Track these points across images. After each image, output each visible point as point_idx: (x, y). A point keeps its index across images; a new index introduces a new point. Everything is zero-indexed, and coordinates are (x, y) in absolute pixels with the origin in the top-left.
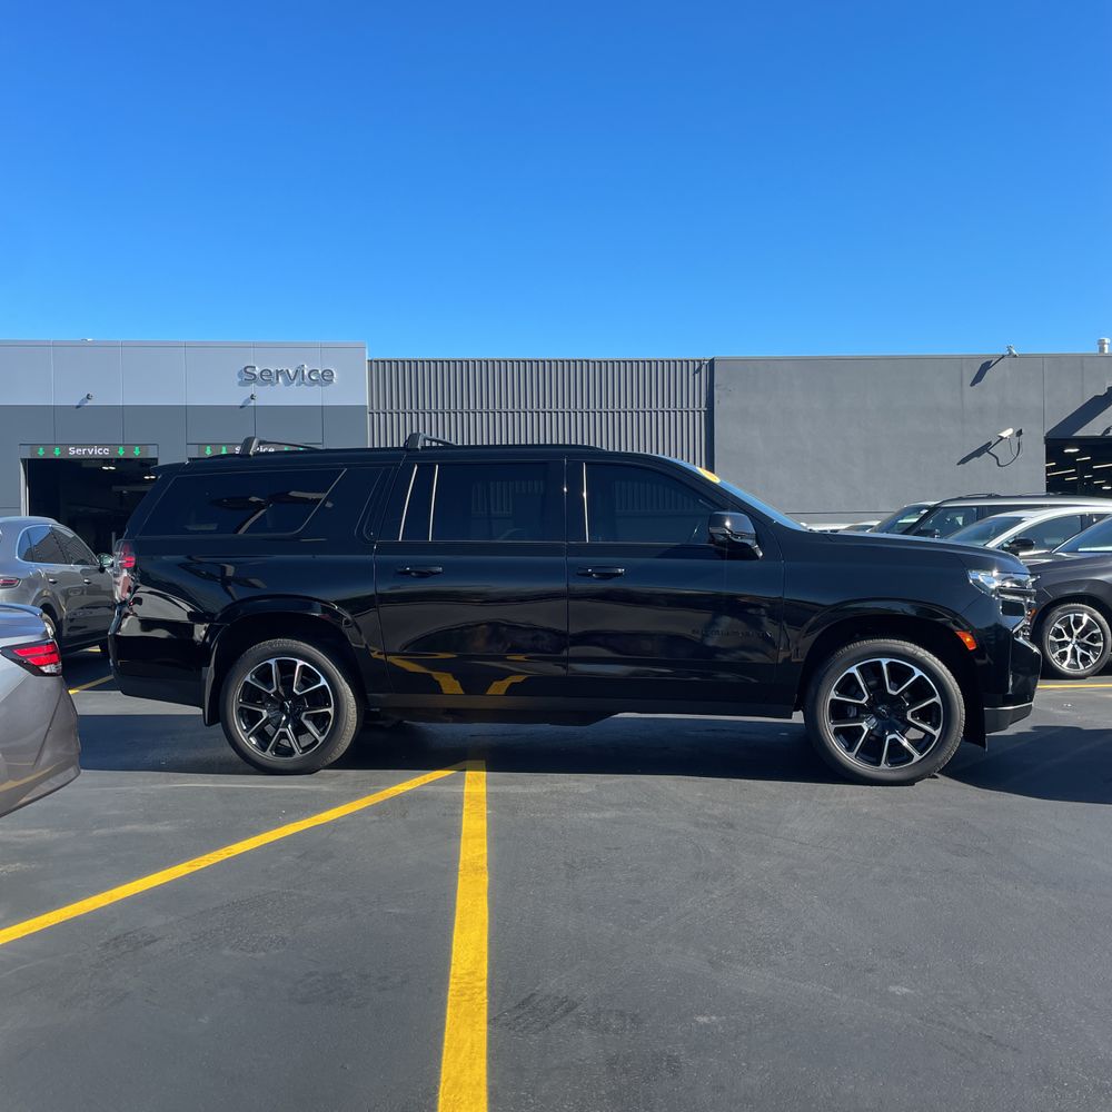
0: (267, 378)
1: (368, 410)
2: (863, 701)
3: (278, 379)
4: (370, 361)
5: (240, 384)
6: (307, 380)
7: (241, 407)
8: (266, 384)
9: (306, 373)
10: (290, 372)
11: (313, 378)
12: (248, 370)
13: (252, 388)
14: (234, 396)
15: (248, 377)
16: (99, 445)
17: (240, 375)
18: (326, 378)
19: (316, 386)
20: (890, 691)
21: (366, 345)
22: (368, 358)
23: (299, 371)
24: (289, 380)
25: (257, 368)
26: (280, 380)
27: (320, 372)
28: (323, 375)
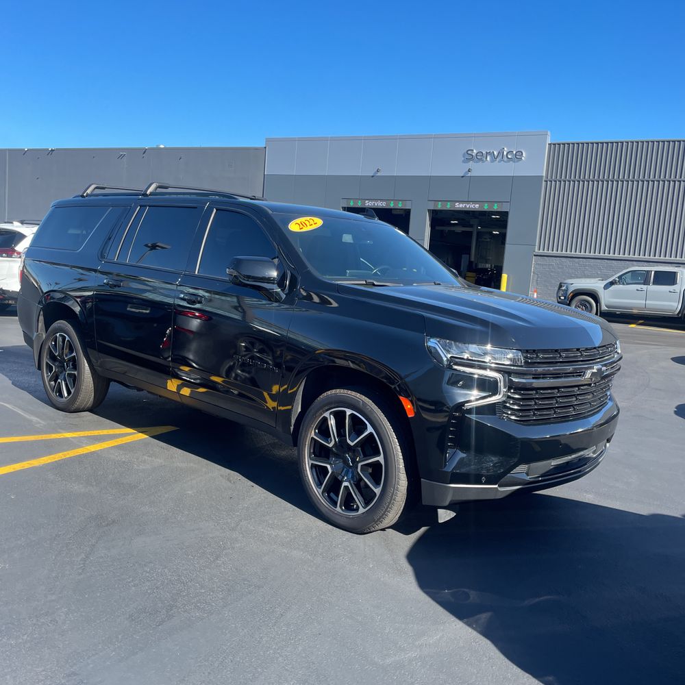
0: (480, 157)
1: (544, 179)
2: (331, 445)
3: (486, 158)
4: (550, 144)
5: (464, 162)
6: (505, 159)
7: (462, 177)
8: (478, 162)
9: (505, 153)
10: (495, 153)
11: (509, 157)
12: (469, 152)
13: (471, 164)
14: (458, 169)
15: (469, 157)
16: (381, 200)
17: (464, 155)
18: (517, 157)
19: (511, 162)
20: (349, 441)
21: (549, 133)
22: (549, 141)
23: (501, 153)
24: (494, 158)
25: (475, 151)
26: (488, 159)
27: (514, 152)
28: (516, 155)
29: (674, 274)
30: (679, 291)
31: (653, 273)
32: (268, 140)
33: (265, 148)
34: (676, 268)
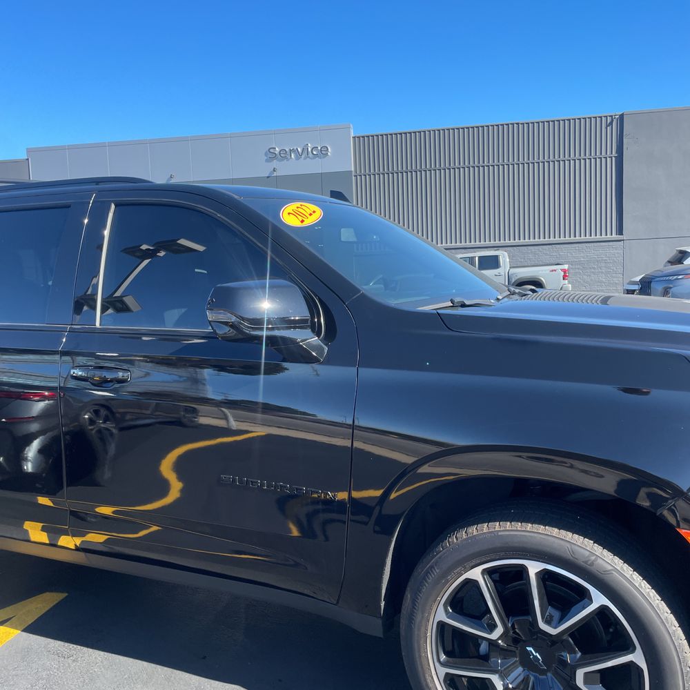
0: (284, 155)
1: (353, 174)
3: (291, 156)
4: (354, 138)
5: (267, 161)
6: (310, 155)
7: (268, 177)
8: (283, 160)
9: (310, 149)
10: (299, 149)
11: (315, 153)
12: (272, 150)
13: (275, 164)
14: (263, 170)
15: (271, 156)
17: (266, 154)
18: (323, 152)
19: (317, 159)
20: (543, 626)
21: (351, 126)
22: (352, 135)
23: (305, 149)
24: (299, 156)
25: (277, 149)
26: (293, 156)
27: (319, 148)
28: (321, 151)
29: (496, 257)
30: (503, 274)
31: (477, 258)
32: (29, 151)
33: (28, 159)
34: (497, 252)
